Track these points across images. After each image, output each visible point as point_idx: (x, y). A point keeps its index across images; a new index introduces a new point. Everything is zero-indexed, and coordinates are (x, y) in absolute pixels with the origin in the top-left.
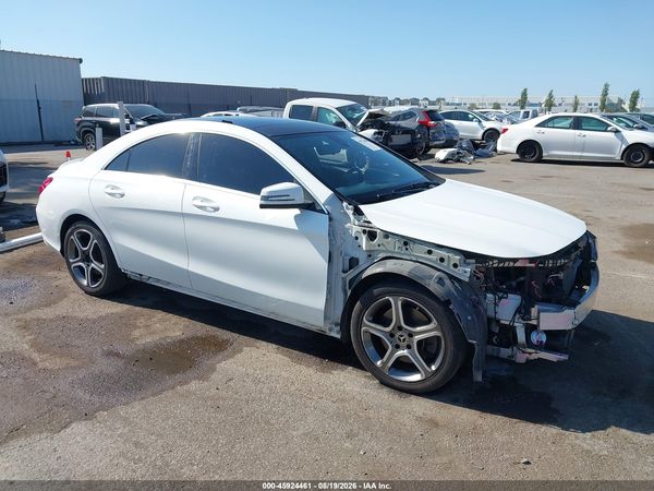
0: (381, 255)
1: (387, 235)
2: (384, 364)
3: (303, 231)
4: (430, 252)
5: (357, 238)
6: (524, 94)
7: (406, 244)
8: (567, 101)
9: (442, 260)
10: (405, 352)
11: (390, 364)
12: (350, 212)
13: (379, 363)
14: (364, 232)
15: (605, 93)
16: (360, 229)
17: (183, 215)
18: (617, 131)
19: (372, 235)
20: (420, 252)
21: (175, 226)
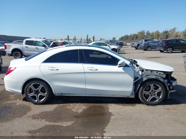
0: (145, 75)
1: (147, 70)
2: (149, 100)
3: (126, 72)
4: (157, 73)
5: (138, 72)
6: (68, 37)
7: (151, 72)
8: (79, 39)
9: (160, 74)
10: (154, 96)
11: (150, 100)
12: (135, 66)
13: (148, 100)
14: (141, 70)
15: (87, 37)
16: (139, 70)
17: (85, 73)
18: (109, 46)
19: (143, 71)
20: (155, 73)
21: (82, 76)
